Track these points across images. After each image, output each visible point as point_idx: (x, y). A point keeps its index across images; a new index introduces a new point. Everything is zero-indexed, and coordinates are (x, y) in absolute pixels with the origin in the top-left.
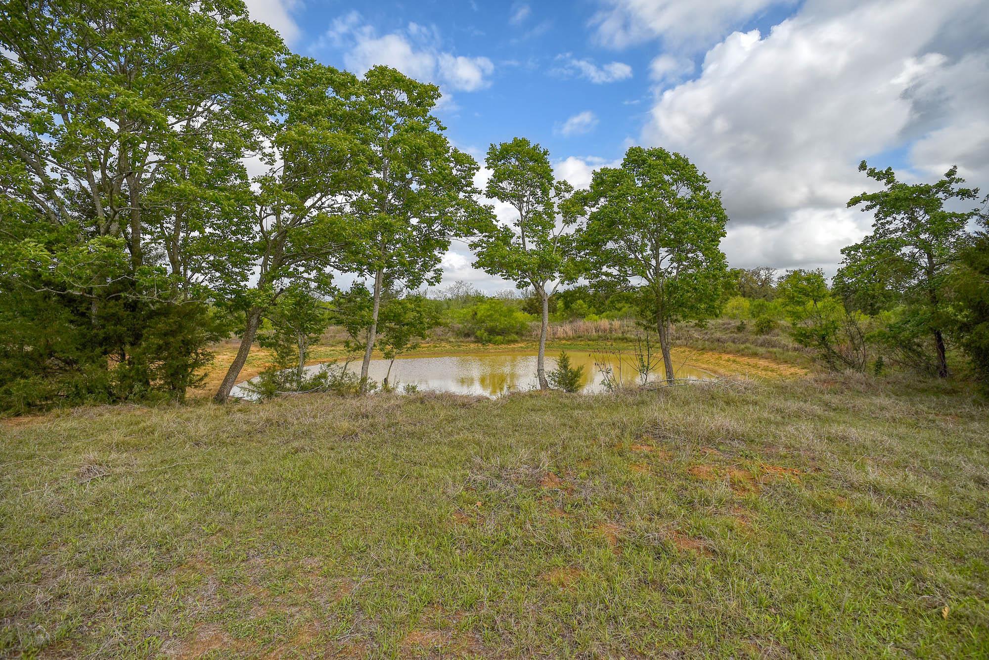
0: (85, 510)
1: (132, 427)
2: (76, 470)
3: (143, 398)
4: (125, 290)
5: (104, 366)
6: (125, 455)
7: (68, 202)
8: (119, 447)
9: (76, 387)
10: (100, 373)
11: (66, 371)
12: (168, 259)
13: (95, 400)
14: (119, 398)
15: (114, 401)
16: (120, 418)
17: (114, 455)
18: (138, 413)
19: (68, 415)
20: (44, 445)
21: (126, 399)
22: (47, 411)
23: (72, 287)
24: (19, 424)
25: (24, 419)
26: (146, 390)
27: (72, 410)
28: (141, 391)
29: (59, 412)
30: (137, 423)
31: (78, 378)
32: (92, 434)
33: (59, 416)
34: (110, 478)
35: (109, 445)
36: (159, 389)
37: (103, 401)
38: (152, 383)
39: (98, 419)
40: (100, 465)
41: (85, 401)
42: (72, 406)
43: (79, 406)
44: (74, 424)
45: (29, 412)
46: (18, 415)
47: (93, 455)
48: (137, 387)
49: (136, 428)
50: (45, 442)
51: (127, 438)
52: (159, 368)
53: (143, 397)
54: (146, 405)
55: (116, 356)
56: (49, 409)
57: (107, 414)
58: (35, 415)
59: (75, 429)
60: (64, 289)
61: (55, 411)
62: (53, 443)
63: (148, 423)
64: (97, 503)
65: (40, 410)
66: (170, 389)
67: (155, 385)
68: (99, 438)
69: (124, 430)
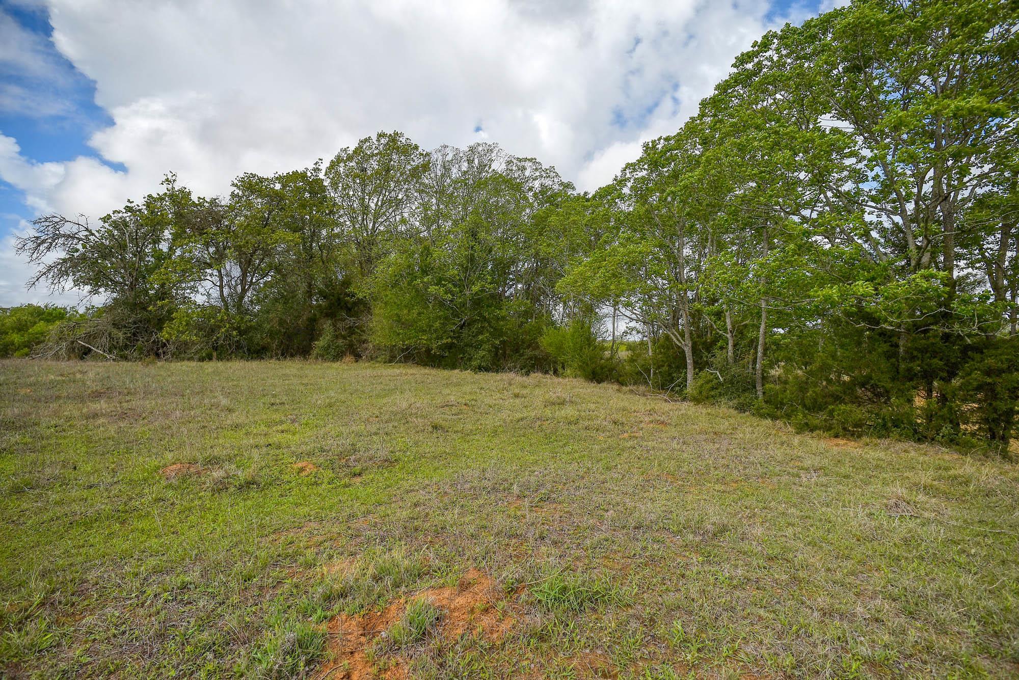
0: (895, 544)
1: (940, 471)
2: (885, 501)
3: (952, 442)
4: (936, 323)
5: (910, 401)
6: (934, 500)
7: (882, 240)
8: (927, 489)
9: (883, 419)
10: (907, 408)
11: (874, 402)
12: (989, 285)
13: (901, 435)
14: (926, 437)
15: (919, 440)
16: (927, 458)
17: (921, 497)
18: (947, 457)
19: (876, 445)
20: (857, 469)
21: (933, 439)
22: (858, 437)
23: (886, 321)
24: (837, 445)
25: (841, 442)
26: (957, 435)
27: (879, 441)
28: (950, 434)
29: (868, 440)
30: (947, 469)
31: (886, 411)
32: (898, 469)
33: (868, 445)
34: (918, 521)
35: (915, 485)
36: (973, 434)
37: (908, 438)
38: (963, 427)
39: (903, 455)
40: (908, 503)
41: (891, 434)
42: (879, 437)
43: (886, 438)
44: (882, 455)
45: (844, 436)
46: (836, 436)
47: (901, 491)
48: (946, 429)
49: (944, 473)
50: (857, 466)
51: (934, 483)
52: (972, 411)
53: (952, 440)
54: (956, 451)
55: (923, 393)
56: (860, 436)
57: (913, 452)
58: (848, 439)
59: (882, 460)
60: (878, 323)
61: (865, 439)
62: (864, 469)
63: (961, 472)
64: (906, 541)
65: (852, 435)
66: (987, 438)
67: (966, 430)
68: (905, 474)
69: (931, 473)
